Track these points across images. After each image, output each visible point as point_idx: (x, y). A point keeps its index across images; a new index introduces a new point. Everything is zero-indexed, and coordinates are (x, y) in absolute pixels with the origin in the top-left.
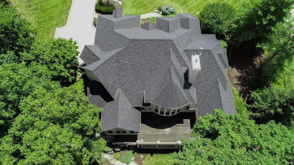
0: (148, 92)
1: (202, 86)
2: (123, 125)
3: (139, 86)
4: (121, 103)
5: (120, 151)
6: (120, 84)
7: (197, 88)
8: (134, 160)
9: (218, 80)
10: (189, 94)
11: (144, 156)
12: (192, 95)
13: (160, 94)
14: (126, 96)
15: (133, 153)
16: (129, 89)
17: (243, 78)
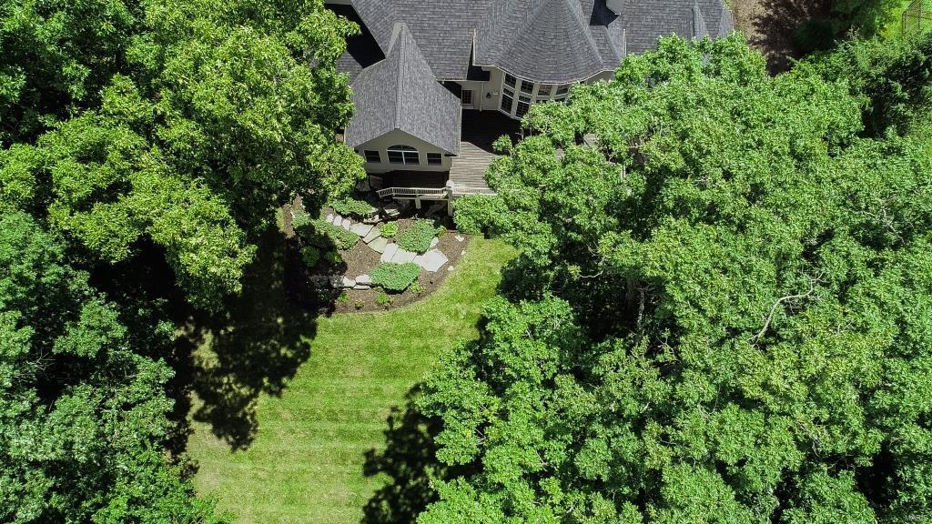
0: (486, 34)
1: (645, 26)
2: (411, 124)
3: (459, 17)
4: (406, 65)
5: (399, 217)
6: (402, 9)
7: (632, 32)
8: (437, 246)
9: (696, 8)
10: (606, 42)
11: (466, 238)
12: (614, 46)
13: (522, 38)
14: (419, 45)
15: (436, 226)
16: (429, 25)
17: (777, 23)
